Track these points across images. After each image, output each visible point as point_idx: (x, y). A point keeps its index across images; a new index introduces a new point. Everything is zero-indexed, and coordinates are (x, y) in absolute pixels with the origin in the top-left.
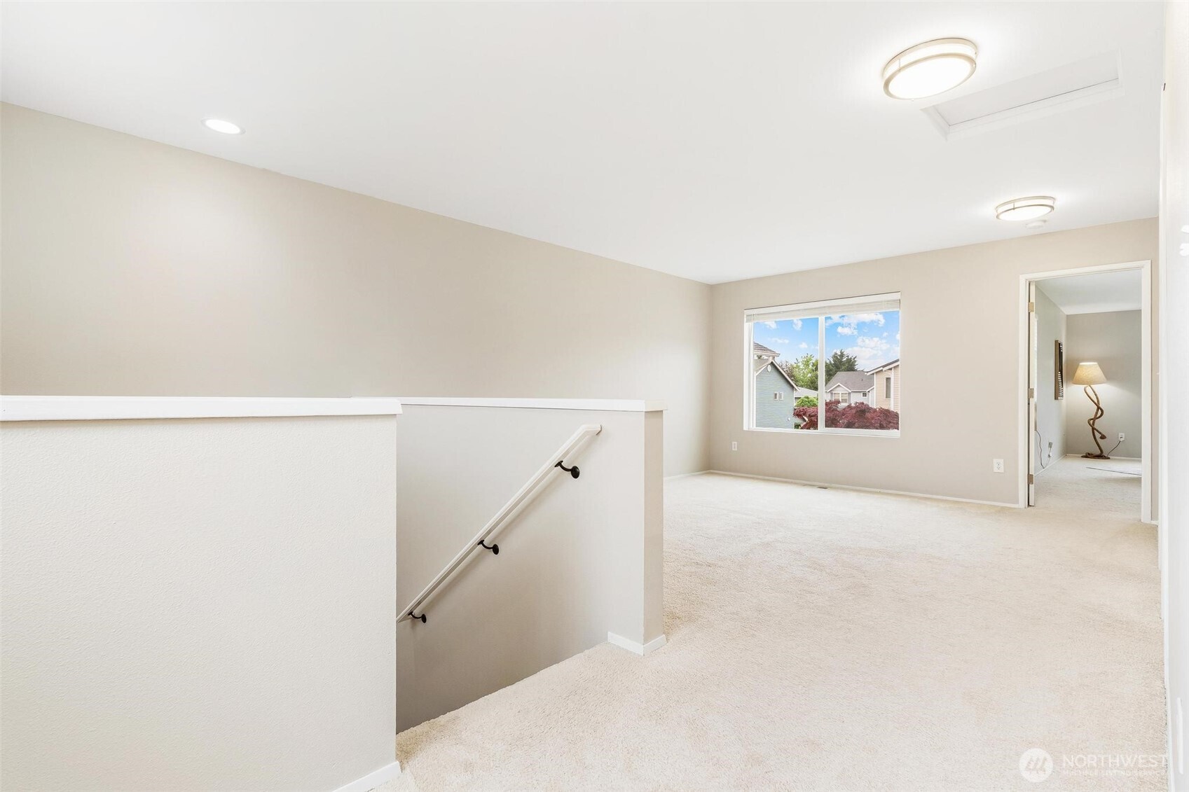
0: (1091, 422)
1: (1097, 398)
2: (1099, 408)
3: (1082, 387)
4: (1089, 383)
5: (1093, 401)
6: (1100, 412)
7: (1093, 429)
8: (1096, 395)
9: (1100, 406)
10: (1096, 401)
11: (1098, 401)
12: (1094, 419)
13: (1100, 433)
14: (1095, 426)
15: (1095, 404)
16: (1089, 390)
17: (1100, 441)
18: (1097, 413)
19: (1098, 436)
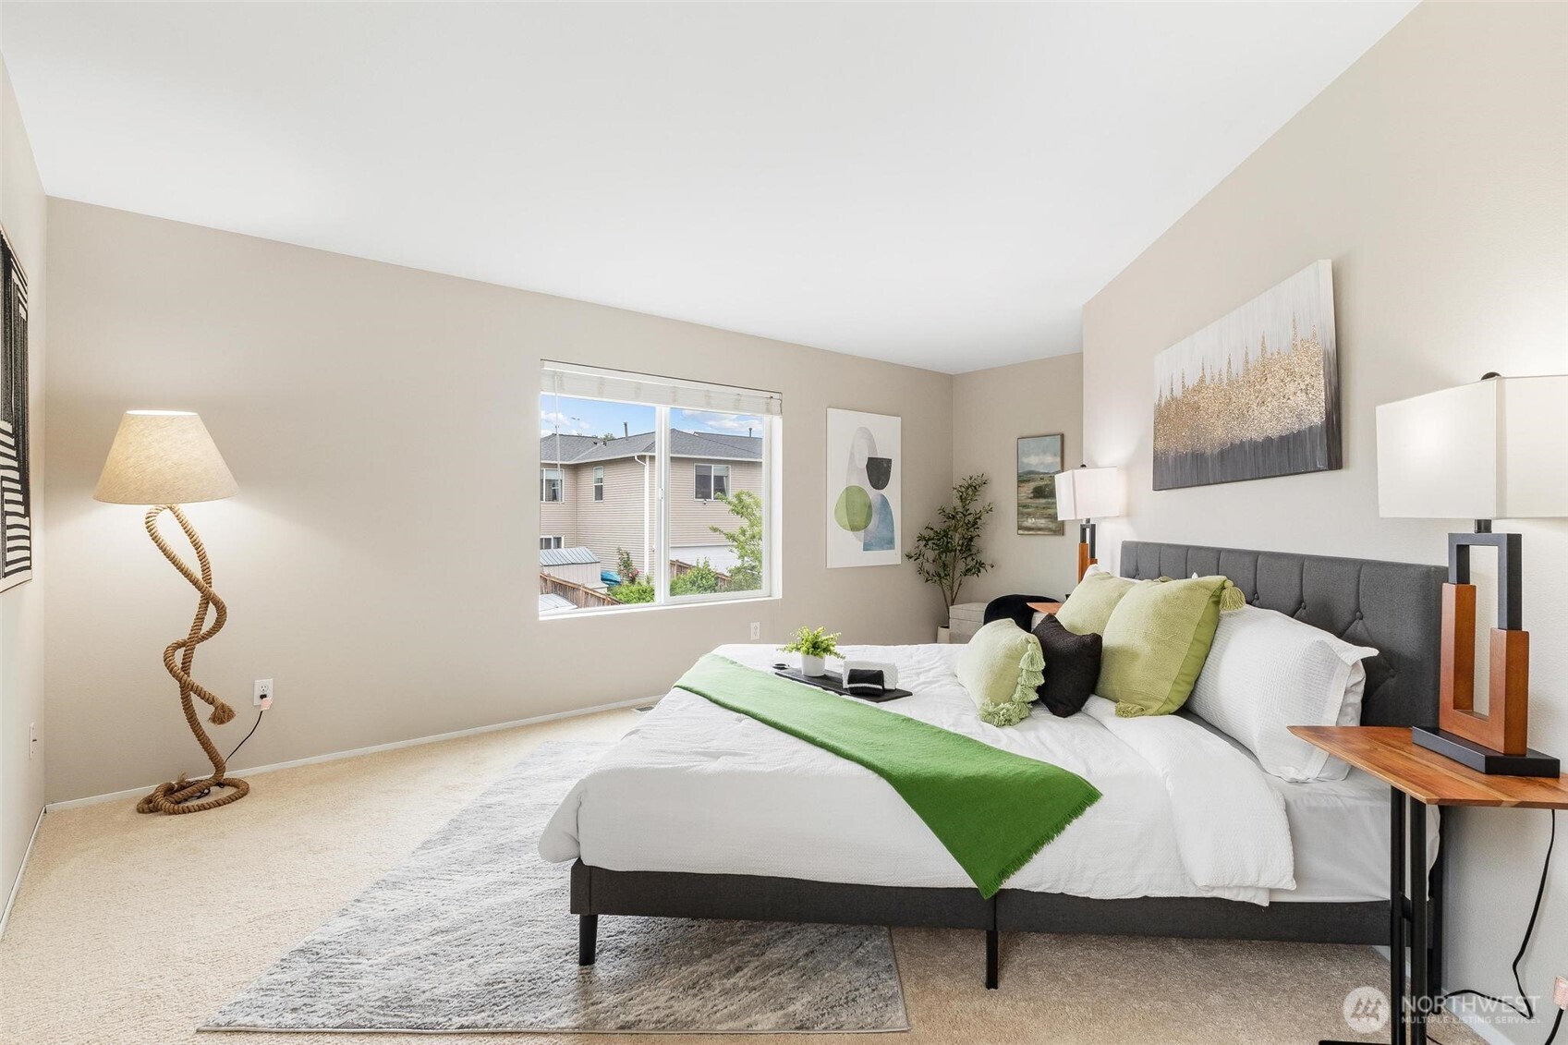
0: (180, 653)
1: (202, 558)
2: (208, 599)
3: (135, 514)
4: (163, 494)
5: (187, 574)
6: (212, 612)
7: (187, 689)
8: (197, 545)
9: (216, 589)
10: (198, 574)
11: (206, 569)
12: (188, 646)
13: (211, 701)
14: (195, 677)
15: (195, 582)
16: (167, 526)
17: (209, 729)
18: (200, 619)
19: (203, 711)
